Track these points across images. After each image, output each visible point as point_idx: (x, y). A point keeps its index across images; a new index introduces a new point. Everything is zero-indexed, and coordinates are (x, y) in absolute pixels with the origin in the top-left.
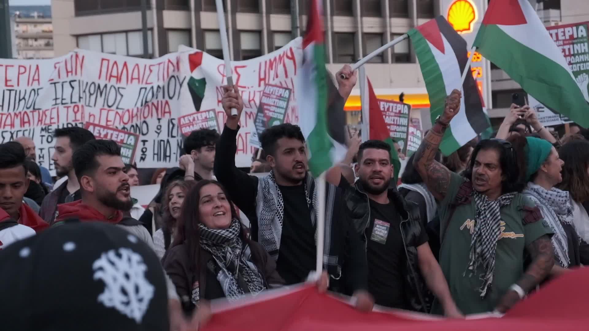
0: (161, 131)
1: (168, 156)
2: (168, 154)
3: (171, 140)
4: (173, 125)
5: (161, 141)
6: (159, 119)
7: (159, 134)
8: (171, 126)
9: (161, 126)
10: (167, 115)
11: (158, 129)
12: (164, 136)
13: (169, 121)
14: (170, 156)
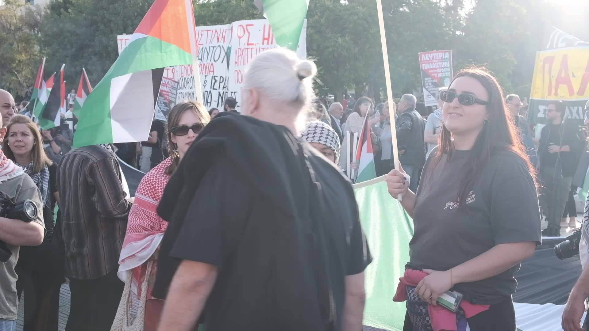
0: (206, 85)
1: (209, 103)
2: (209, 101)
3: (212, 91)
4: (216, 81)
5: (206, 91)
6: (206, 76)
7: (205, 86)
8: (213, 81)
9: (206, 81)
10: (211, 73)
11: (205, 83)
12: (208, 88)
13: (212, 76)
14: (211, 103)
